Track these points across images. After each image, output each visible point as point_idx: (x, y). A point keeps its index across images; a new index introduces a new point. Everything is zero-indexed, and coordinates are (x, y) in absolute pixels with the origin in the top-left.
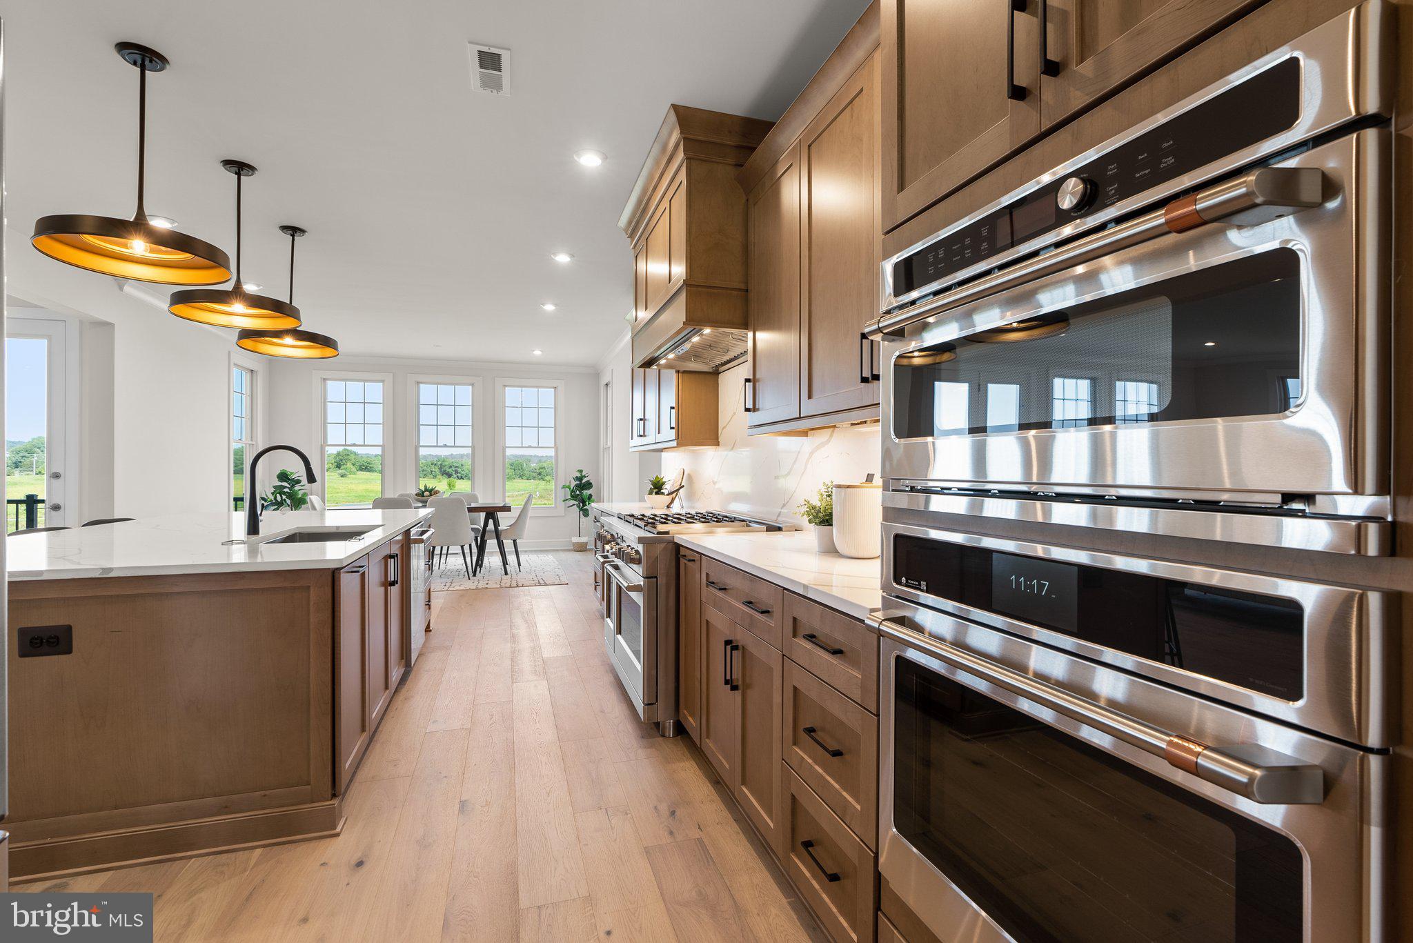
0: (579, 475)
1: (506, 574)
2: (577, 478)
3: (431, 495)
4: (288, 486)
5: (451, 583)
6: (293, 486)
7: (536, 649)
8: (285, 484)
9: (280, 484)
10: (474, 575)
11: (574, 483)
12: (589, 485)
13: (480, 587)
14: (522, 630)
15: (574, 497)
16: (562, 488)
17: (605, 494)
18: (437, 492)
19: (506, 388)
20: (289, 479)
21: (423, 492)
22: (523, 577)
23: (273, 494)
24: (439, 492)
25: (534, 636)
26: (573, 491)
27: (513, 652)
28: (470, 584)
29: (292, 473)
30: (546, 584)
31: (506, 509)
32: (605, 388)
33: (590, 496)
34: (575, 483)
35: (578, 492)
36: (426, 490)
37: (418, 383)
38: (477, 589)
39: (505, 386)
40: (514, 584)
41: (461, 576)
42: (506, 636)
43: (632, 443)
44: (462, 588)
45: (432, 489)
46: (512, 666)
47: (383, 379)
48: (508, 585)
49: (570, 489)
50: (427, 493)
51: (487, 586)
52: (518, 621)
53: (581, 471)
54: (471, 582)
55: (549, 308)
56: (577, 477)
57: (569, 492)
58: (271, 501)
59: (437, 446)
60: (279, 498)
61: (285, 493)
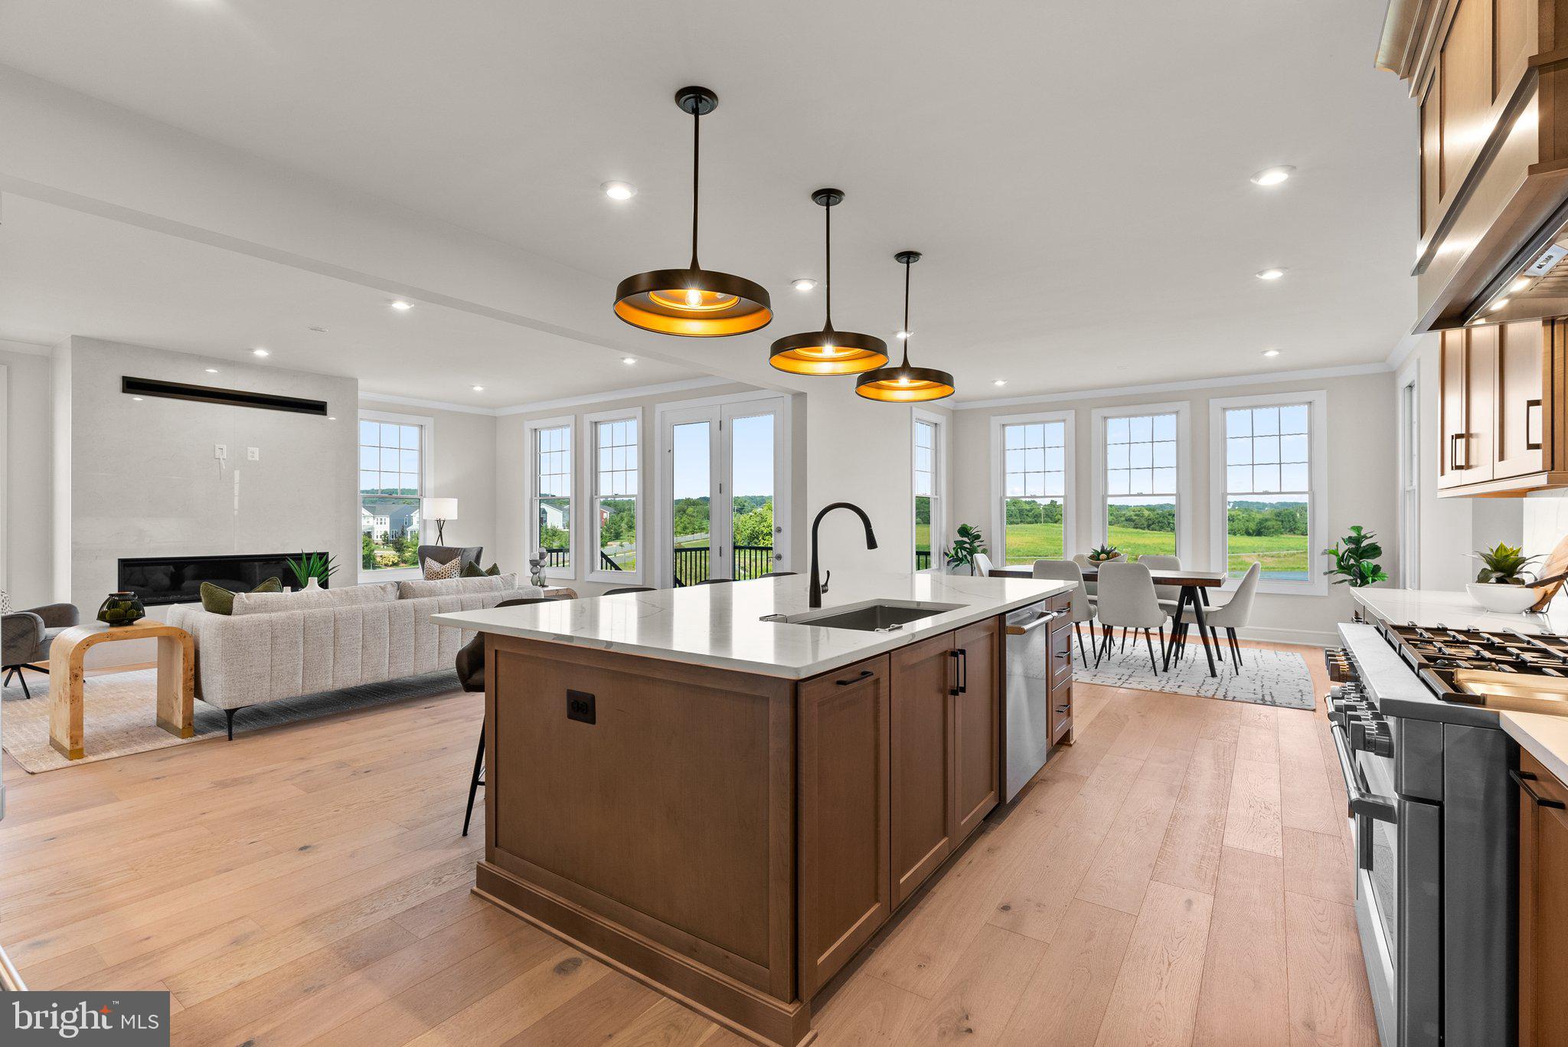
0: (1354, 534)
1: (1214, 675)
2: (1350, 540)
3: (1108, 558)
4: (968, 541)
5: (1130, 676)
6: (973, 542)
7: (1217, 824)
8: (966, 539)
9: (961, 539)
10: (1166, 669)
11: (1343, 548)
12: (1374, 551)
13: (1167, 689)
14: (1205, 776)
15: (1344, 568)
16: (1324, 553)
17: (1408, 566)
18: (1116, 555)
19: (1227, 413)
20: (969, 534)
21: (1099, 554)
22: (1239, 686)
23: (954, 549)
24: (1119, 555)
25: (1222, 796)
26: (1342, 559)
27: (1174, 818)
28: (1154, 683)
29: (971, 528)
30: (1274, 704)
31: (1217, 583)
32: (1407, 394)
33: (1376, 570)
34: (1347, 547)
35: (1352, 561)
36: (1103, 551)
37: (1105, 418)
38: (1161, 691)
39: (1225, 409)
40: (1220, 694)
41: (1146, 669)
42: (1175, 783)
43: (1443, 482)
44: (1141, 687)
45: (1111, 551)
46: (1164, 844)
47: (1064, 418)
48: (1210, 694)
49: (1337, 555)
50: (1103, 556)
51: (1178, 690)
52: (1205, 762)
53: (1358, 529)
54: (1156, 679)
55: (1272, 275)
56: (1350, 538)
57: (1335, 559)
58: (953, 556)
59: (1130, 495)
60: (960, 555)
61: (965, 549)
